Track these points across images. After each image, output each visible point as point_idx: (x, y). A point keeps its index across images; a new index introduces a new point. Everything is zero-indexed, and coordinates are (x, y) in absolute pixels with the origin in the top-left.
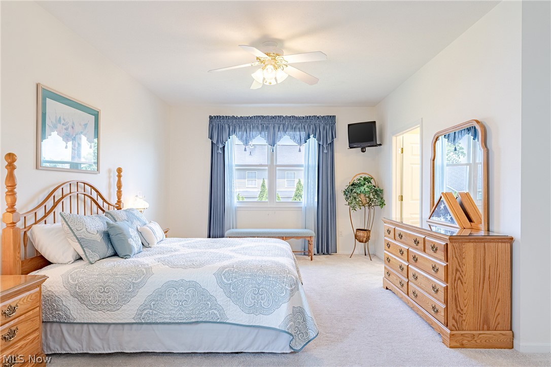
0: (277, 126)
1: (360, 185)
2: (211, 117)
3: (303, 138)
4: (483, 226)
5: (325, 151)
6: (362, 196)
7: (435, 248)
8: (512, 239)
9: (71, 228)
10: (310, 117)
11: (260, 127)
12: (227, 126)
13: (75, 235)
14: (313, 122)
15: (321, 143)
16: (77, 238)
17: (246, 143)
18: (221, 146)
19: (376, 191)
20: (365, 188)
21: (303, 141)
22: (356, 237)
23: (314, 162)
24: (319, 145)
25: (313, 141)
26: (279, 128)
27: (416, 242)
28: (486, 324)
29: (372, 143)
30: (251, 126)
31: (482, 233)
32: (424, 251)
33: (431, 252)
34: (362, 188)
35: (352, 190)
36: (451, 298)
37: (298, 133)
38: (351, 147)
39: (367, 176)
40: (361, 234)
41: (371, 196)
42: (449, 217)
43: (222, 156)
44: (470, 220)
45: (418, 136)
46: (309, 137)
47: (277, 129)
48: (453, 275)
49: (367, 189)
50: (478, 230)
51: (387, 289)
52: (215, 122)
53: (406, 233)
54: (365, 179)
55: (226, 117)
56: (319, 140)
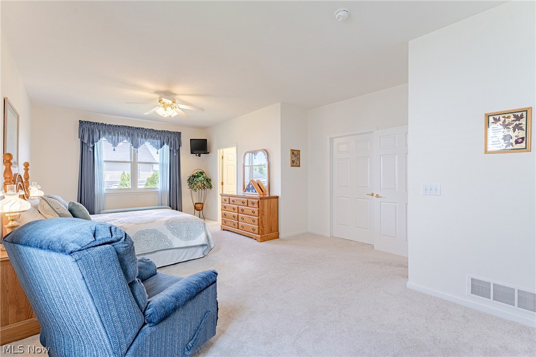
0: (140, 135)
1: (198, 176)
2: (81, 122)
3: (159, 144)
4: (267, 193)
5: (175, 154)
6: (200, 183)
7: (253, 203)
8: (278, 197)
9: (52, 208)
10: (164, 131)
11: (127, 134)
12: (97, 131)
13: (57, 213)
14: (167, 135)
15: (172, 149)
16: (58, 214)
17: (115, 145)
18: (91, 146)
19: (207, 180)
20: (201, 178)
21: (159, 146)
22: (195, 208)
23: (167, 161)
24: (170, 150)
25: (166, 147)
26: (142, 136)
27: (243, 202)
28: (271, 231)
29: (205, 152)
30: (119, 133)
31: (267, 196)
32: (248, 206)
33: (251, 205)
34: (200, 178)
35: (193, 180)
36: (260, 223)
37: (156, 141)
38: (192, 153)
39: (201, 171)
40: (198, 206)
41: (205, 183)
42: (254, 191)
43: (92, 154)
44: (263, 192)
45: (235, 150)
46: (164, 144)
47: (140, 137)
48: (261, 213)
49: (203, 179)
50: (266, 195)
51: (224, 230)
52: (85, 126)
53: (237, 200)
54: (200, 173)
55: (96, 123)
56: (171, 147)
